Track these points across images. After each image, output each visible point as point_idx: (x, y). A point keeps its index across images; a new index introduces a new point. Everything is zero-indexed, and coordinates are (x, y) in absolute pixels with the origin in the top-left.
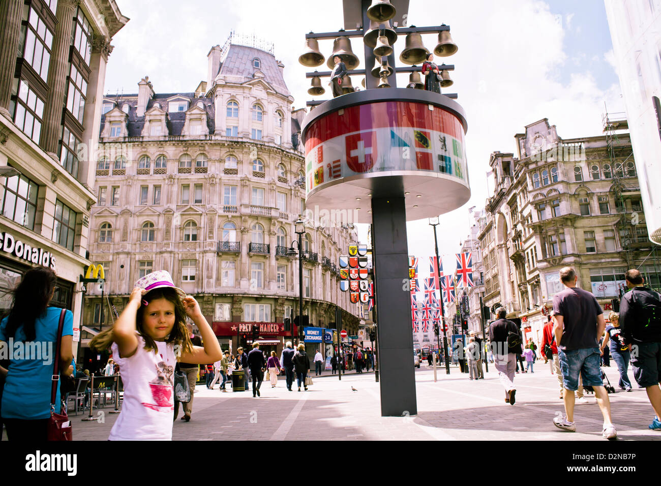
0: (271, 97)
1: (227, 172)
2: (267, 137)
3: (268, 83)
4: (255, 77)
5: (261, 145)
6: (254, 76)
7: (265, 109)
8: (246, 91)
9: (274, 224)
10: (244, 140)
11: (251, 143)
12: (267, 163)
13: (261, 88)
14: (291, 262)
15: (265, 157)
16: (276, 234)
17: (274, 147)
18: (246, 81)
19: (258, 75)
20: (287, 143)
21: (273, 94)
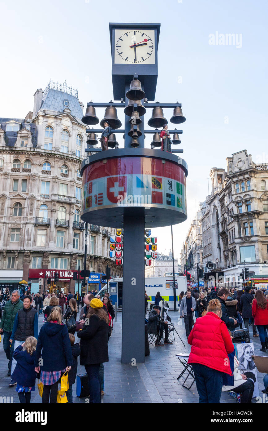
0: (75, 126)
1: (44, 172)
2: (71, 151)
3: (73, 116)
4: (65, 112)
5: (67, 156)
6: (64, 111)
7: (70, 134)
8: (59, 121)
9: (73, 208)
10: (56, 153)
11: (60, 155)
12: (70, 168)
13: (68, 119)
14: (83, 232)
15: (69, 164)
16: (73, 214)
17: (75, 158)
18: (58, 114)
19: (67, 111)
20: (84, 156)
21: (76, 124)
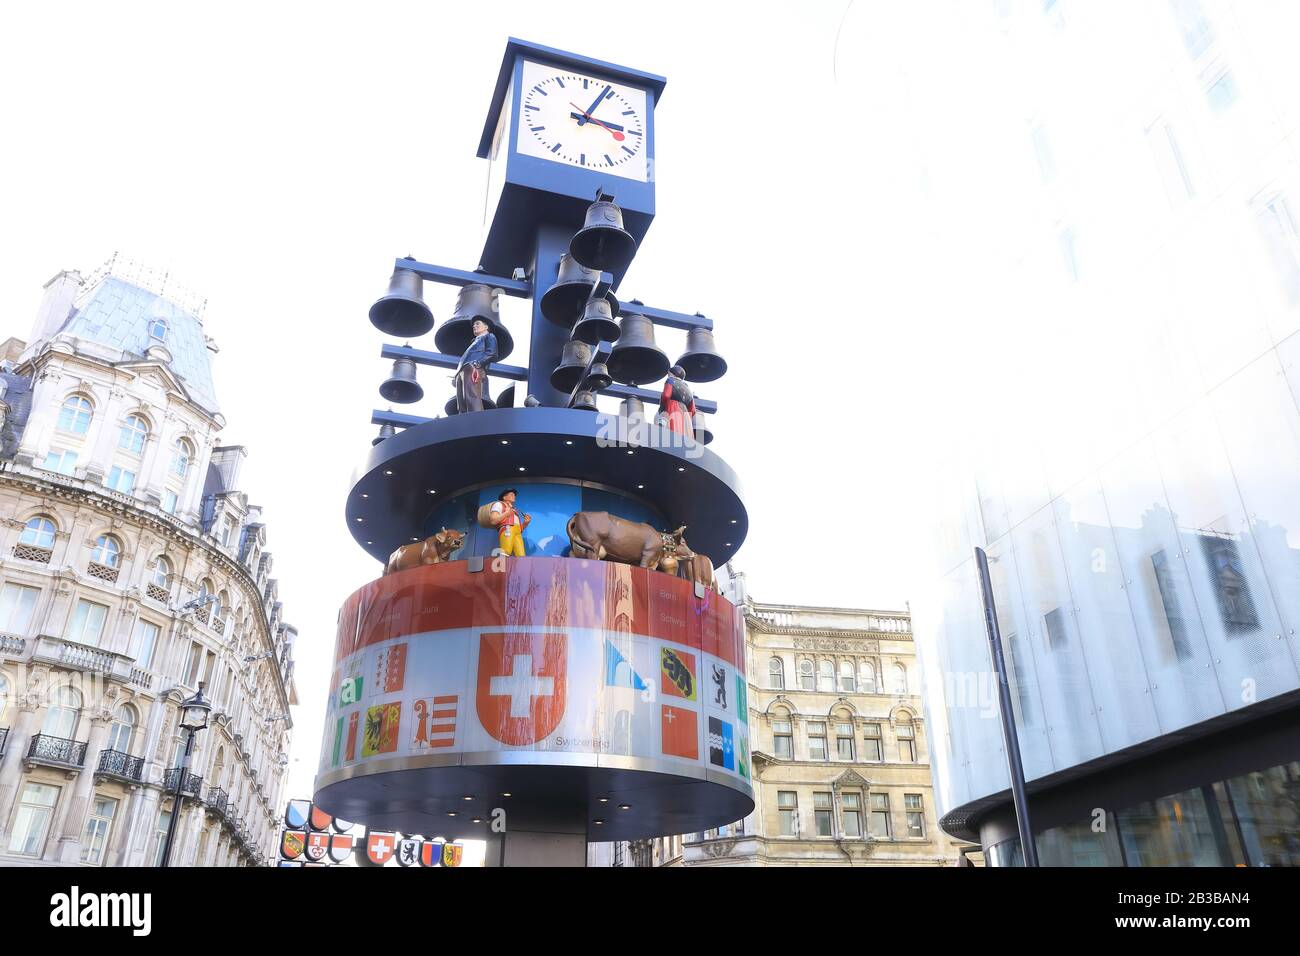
0: (174, 408)
2: (144, 490)
3: (173, 374)
4: (149, 358)
5: (126, 506)
6: (146, 352)
7: (153, 431)
8: (120, 380)
9: (112, 696)
10: (88, 487)
11: (103, 497)
12: (130, 548)
13: (157, 382)
14: (132, 793)
15: (129, 533)
16: (110, 719)
17: (157, 517)
18: (124, 360)
19: (155, 354)
20: (188, 514)
21: (180, 402)
